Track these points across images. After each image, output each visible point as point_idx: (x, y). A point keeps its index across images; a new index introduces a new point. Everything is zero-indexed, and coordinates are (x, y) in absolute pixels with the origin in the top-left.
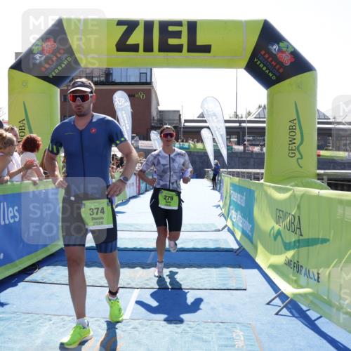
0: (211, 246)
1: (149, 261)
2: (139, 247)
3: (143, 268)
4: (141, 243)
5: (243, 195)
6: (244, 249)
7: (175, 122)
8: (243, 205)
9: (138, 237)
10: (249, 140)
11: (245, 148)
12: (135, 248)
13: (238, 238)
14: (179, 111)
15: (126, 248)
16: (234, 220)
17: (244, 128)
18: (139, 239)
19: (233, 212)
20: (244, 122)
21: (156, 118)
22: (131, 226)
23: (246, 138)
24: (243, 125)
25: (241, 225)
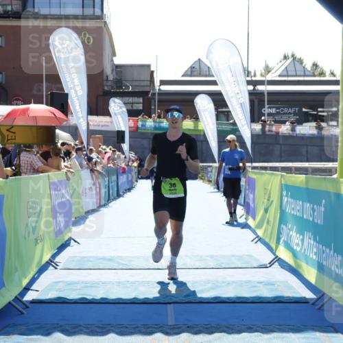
0: (267, 293)
1: (171, 322)
2: (141, 297)
3: (167, 334)
4: (142, 289)
5: (320, 205)
6: (331, 298)
7: (142, 84)
8: (319, 222)
9: (132, 279)
10: (269, 114)
11: (264, 127)
12: (134, 298)
13: (313, 280)
14: (149, 66)
15: (120, 299)
16: (298, 249)
17: (262, 94)
18: (135, 282)
19: (293, 234)
20: (262, 83)
21: (111, 78)
22: (110, 260)
23: (266, 110)
24: (260, 88)
25: (314, 257)
